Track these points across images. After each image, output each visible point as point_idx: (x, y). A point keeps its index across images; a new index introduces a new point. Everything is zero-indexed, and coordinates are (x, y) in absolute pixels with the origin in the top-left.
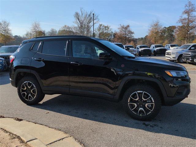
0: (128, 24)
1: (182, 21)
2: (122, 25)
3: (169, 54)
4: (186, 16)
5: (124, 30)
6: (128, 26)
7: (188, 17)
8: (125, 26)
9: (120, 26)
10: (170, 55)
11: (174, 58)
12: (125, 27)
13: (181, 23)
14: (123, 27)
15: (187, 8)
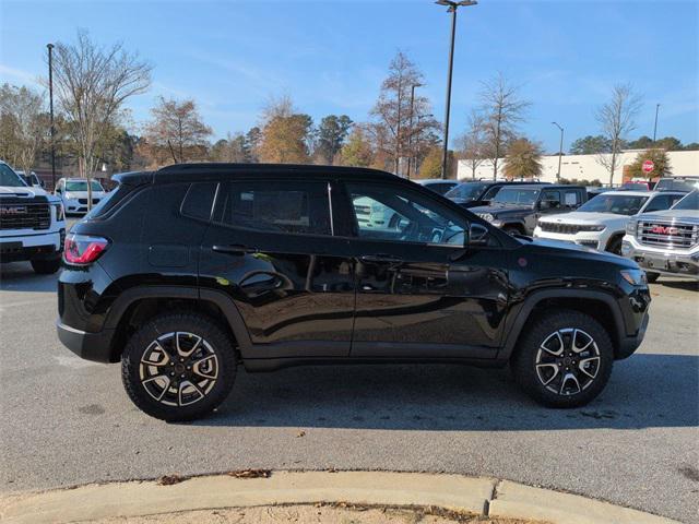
0: (190, 100)
1: (383, 109)
2: (167, 100)
3: (365, 210)
4: (392, 96)
5: (174, 118)
6: (190, 106)
7: (400, 100)
8: (180, 104)
9: (159, 102)
10: (368, 213)
11: (378, 223)
12: (180, 110)
13: (379, 116)
14: (170, 107)
15: (394, 71)
